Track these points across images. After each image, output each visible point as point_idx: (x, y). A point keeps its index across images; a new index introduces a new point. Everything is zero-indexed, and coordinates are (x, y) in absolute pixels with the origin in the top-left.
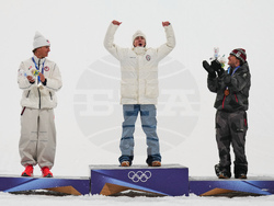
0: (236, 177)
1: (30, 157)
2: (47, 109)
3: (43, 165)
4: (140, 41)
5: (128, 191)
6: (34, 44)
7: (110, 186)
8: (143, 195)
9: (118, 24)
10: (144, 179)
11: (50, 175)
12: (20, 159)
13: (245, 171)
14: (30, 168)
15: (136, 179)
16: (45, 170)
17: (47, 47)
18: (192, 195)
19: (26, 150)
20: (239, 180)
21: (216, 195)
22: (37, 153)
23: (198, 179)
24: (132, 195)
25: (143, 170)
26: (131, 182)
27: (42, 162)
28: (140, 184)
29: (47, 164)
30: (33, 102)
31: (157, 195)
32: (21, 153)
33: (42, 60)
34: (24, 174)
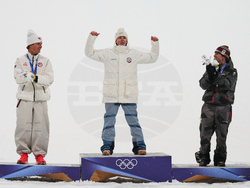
0: (216, 164)
1: (26, 146)
2: (41, 102)
3: (37, 153)
4: (122, 41)
5: (116, 178)
6: (28, 41)
7: (99, 172)
8: (129, 181)
9: (97, 34)
10: (130, 166)
11: (44, 163)
12: (16, 148)
13: (224, 159)
14: (25, 156)
15: (123, 166)
16: (39, 158)
17: (40, 44)
18: (175, 181)
19: (21, 139)
20: (218, 167)
21: (197, 181)
22: (31, 142)
23: (180, 167)
24: (119, 181)
25: (130, 158)
26: (118, 169)
27: (36, 150)
28: (126, 171)
29: (41, 152)
30: (28, 95)
31: (142, 181)
32: (17, 142)
33: (36, 57)
34: (19, 162)
